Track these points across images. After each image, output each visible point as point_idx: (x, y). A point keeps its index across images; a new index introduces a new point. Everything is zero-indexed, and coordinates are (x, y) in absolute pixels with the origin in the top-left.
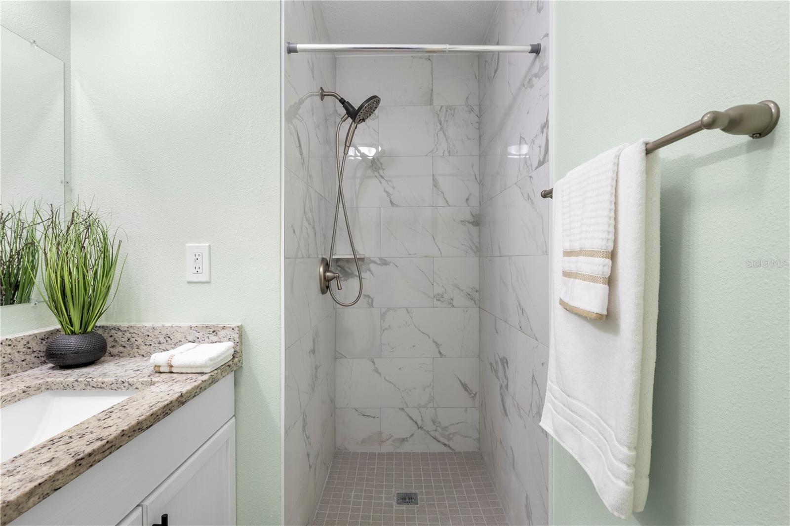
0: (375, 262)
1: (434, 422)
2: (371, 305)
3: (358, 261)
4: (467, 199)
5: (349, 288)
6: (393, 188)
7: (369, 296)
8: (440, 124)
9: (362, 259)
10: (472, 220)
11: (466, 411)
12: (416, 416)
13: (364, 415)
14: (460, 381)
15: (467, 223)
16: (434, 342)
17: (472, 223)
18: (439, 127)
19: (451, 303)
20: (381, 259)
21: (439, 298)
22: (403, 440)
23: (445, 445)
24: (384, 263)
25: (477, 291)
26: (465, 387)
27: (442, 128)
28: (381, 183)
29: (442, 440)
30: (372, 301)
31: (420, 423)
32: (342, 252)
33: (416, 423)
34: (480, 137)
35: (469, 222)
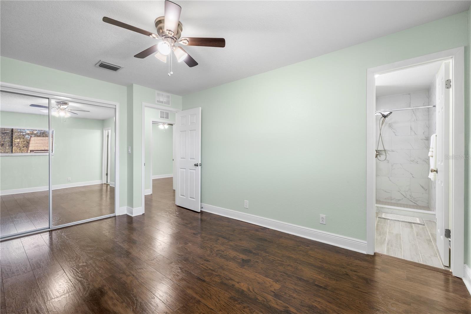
0: (390, 151)
1: (410, 196)
2: (388, 162)
3: (385, 150)
4: (424, 133)
5: (383, 157)
6: (396, 131)
7: (387, 160)
8: (413, 112)
9: (386, 150)
10: (425, 139)
11: (423, 194)
12: (404, 193)
13: (386, 192)
14: (421, 185)
15: (423, 140)
16: (411, 173)
17: (426, 140)
18: (413, 113)
19: (417, 163)
20: (392, 150)
21: (413, 161)
22: (399, 200)
23: (415, 203)
24: (393, 151)
25: (427, 159)
26: (423, 187)
27: (414, 113)
28: (392, 129)
29: (413, 201)
30: (389, 161)
31: (405, 196)
32: (381, 148)
33: (404, 196)
34: (429, 115)
35: (424, 139)
